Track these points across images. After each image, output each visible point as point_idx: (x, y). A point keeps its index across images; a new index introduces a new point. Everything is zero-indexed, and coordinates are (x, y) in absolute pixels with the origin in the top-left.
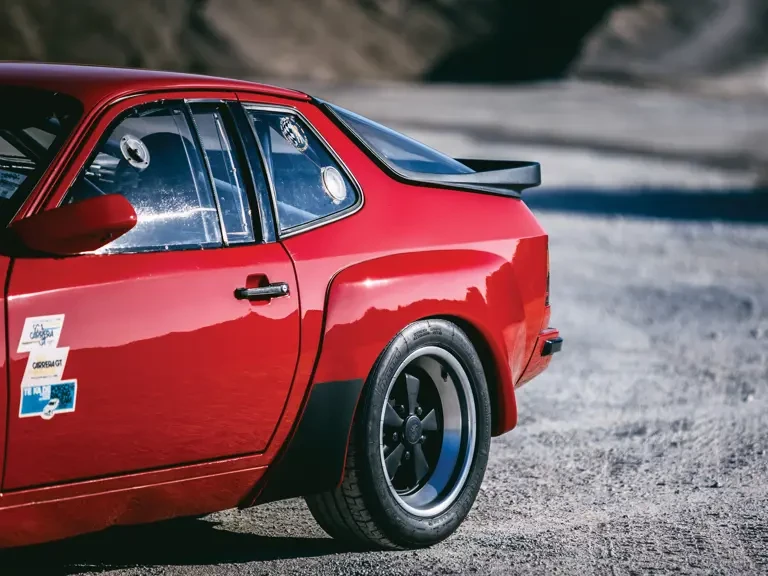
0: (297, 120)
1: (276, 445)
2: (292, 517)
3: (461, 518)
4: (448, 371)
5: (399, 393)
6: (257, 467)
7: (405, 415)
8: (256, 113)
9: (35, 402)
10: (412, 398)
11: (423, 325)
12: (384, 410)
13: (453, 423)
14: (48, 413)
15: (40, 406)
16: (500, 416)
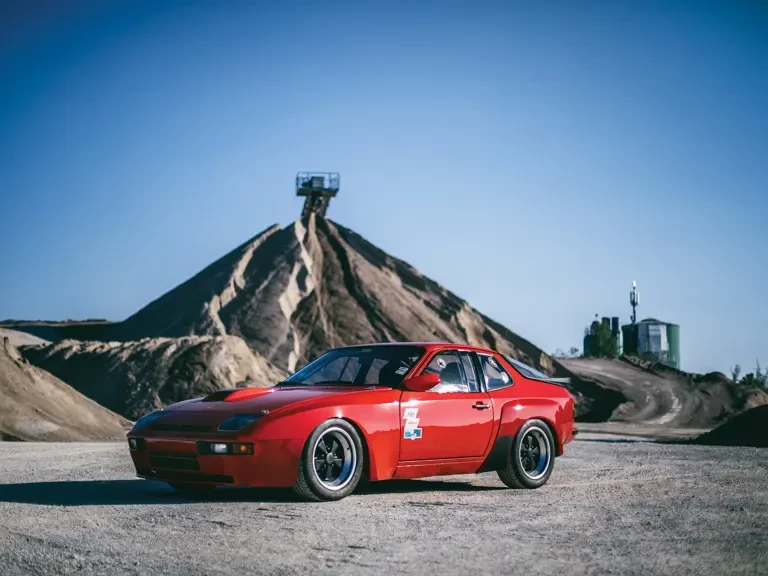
0: (493, 358)
1: (487, 453)
2: (491, 478)
3: (548, 478)
4: (541, 435)
5: (526, 441)
6: (481, 460)
7: (528, 448)
8: (481, 356)
9: (409, 434)
10: (530, 443)
11: (533, 421)
12: (520, 446)
13: (543, 451)
14: (413, 438)
15: (410, 435)
16: (558, 451)
